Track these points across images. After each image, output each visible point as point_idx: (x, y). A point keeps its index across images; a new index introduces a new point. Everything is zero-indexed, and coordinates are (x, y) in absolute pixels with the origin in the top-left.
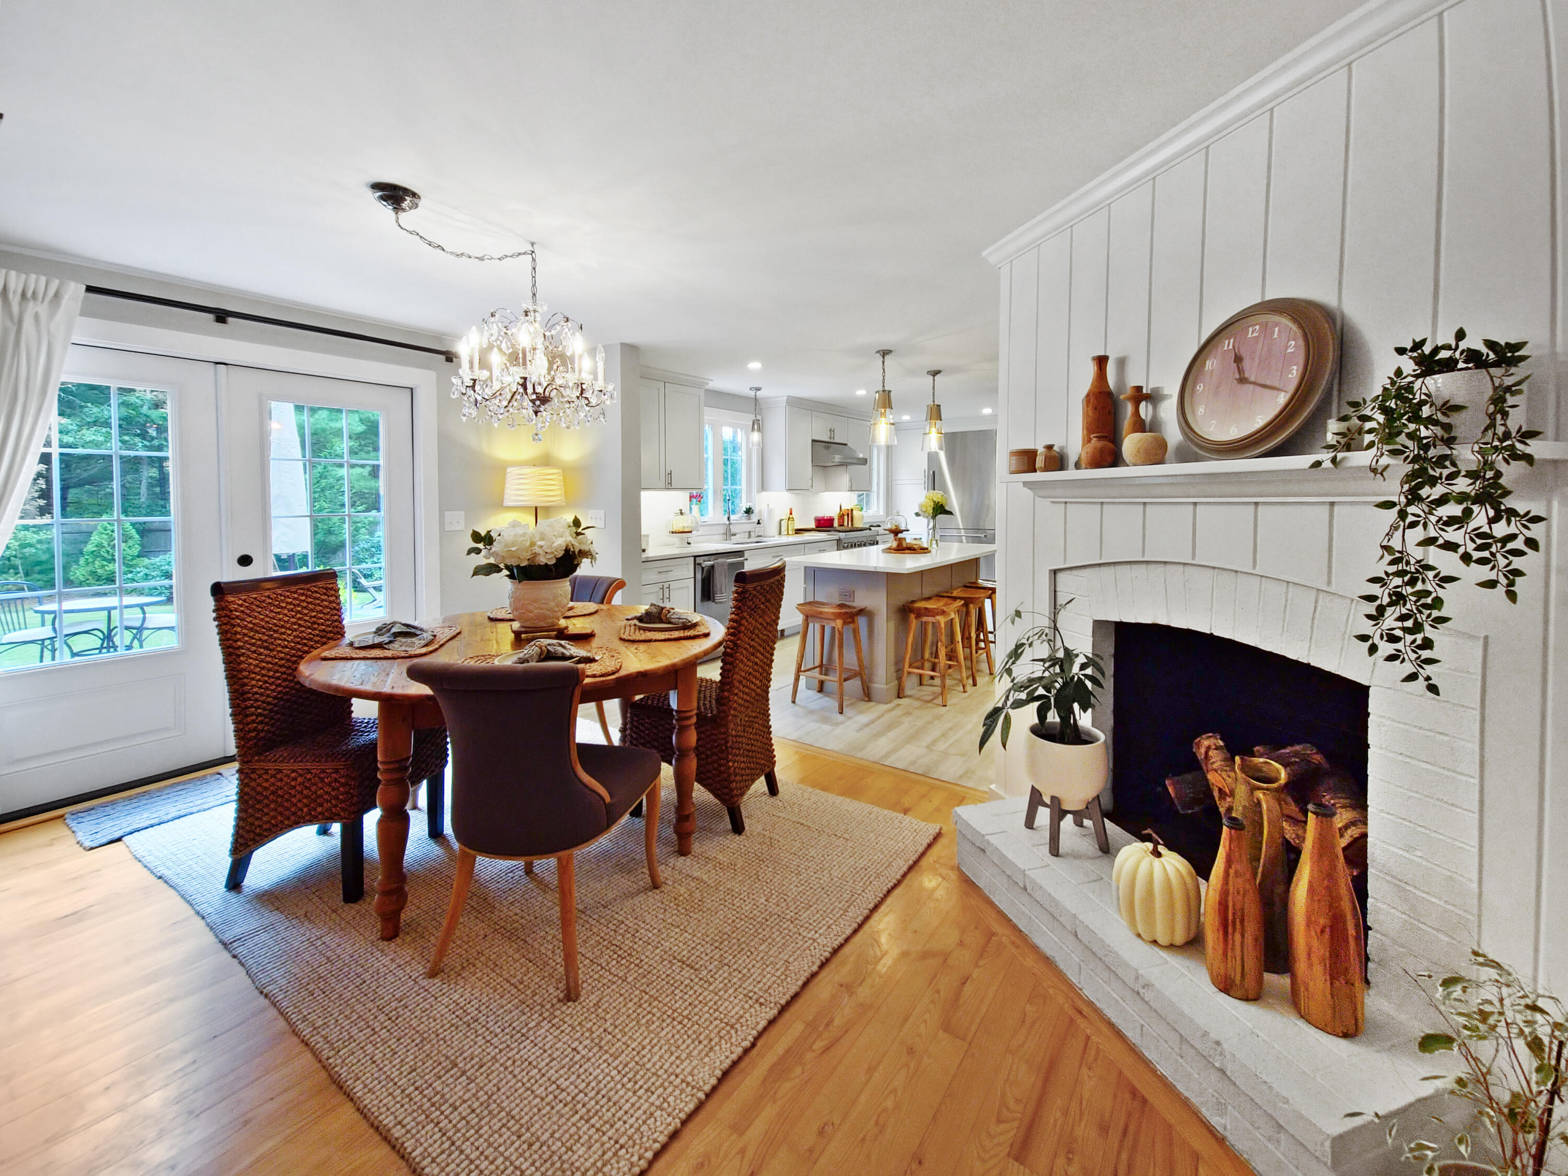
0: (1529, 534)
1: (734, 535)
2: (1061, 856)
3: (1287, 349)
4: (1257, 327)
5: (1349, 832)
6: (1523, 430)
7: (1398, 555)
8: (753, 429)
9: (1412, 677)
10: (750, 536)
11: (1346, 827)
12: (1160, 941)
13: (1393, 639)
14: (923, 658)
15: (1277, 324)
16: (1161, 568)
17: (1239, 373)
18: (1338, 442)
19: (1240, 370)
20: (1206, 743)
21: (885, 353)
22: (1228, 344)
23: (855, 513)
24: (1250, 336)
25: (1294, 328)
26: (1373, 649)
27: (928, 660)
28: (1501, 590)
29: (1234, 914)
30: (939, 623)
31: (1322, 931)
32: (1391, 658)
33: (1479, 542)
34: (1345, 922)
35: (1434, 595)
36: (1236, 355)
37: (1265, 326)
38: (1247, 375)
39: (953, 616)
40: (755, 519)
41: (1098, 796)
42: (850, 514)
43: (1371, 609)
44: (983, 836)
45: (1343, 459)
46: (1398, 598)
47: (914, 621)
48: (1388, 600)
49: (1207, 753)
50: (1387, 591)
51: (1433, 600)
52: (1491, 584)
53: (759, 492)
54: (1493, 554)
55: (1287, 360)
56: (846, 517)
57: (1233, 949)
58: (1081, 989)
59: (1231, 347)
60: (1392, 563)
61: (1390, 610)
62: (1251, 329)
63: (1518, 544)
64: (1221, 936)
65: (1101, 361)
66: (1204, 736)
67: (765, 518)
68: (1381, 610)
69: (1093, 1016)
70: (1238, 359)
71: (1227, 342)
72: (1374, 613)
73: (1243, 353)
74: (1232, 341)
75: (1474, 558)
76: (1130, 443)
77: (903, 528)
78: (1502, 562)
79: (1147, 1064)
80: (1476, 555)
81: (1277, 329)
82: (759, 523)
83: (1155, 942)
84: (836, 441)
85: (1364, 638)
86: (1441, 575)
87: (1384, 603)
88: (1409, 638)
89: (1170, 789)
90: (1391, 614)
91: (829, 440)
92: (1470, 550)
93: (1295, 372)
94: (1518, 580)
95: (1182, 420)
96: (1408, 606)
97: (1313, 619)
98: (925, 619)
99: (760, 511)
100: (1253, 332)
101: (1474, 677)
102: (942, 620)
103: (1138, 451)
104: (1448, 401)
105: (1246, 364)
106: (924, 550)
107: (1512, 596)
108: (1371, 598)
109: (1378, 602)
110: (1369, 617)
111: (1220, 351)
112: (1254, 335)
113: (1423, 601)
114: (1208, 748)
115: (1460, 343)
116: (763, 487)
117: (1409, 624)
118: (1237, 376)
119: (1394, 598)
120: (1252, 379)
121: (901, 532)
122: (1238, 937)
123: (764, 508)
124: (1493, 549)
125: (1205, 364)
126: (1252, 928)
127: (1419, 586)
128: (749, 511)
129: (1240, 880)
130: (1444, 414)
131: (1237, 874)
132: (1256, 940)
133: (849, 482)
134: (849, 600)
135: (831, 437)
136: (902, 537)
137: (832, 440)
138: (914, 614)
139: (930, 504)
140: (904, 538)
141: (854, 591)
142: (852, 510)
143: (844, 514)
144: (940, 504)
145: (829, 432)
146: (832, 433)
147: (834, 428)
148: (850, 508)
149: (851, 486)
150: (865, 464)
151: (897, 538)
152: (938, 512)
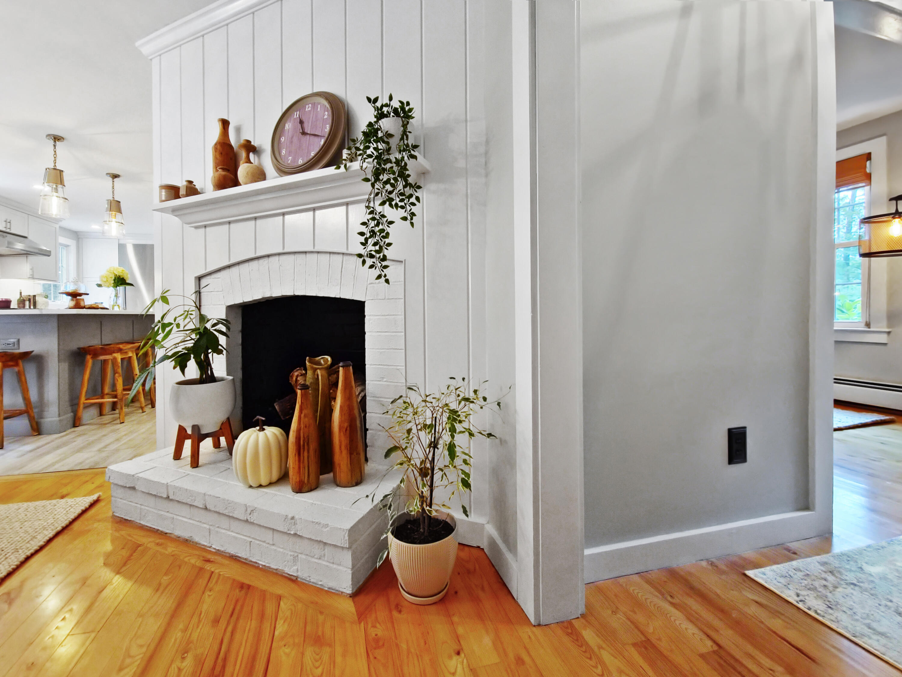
0: (417, 194)
2: (200, 466)
3: (324, 116)
4: (310, 105)
5: (361, 395)
6: (413, 145)
7: (372, 209)
9: (379, 277)
11: (359, 394)
12: (264, 483)
13: (372, 256)
15: (319, 104)
16: (266, 260)
17: (302, 130)
18: (347, 158)
19: (302, 128)
20: (296, 374)
21: (57, 139)
22: (296, 115)
23: (37, 298)
24: (307, 110)
25: (328, 106)
26: (364, 262)
28: (408, 222)
29: (304, 441)
30: (115, 359)
31: (346, 430)
32: (371, 267)
33: (401, 197)
34: (356, 421)
35: (386, 231)
36: (300, 119)
37: (314, 105)
38: (306, 131)
39: (130, 354)
41: (228, 419)
42: (32, 299)
43: (362, 239)
44: (133, 476)
45: (349, 167)
46: (373, 233)
47: (90, 362)
48: (369, 235)
49: (296, 379)
50: (369, 230)
51: (386, 234)
52: (405, 219)
54: (405, 204)
55: (324, 121)
56: (27, 301)
57: (303, 462)
58: (210, 547)
59: (298, 116)
60: (370, 213)
61: (370, 241)
62: (307, 106)
63: (413, 200)
64: (297, 458)
65: (225, 123)
66: (295, 370)
68: (366, 240)
69: (218, 559)
70: (301, 122)
71: (296, 113)
72: (364, 242)
73: (304, 119)
74: (298, 112)
75: (399, 205)
76: (242, 171)
77: (82, 291)
78: (408, 208)
79: (254, 566)
80: (400, 204)
81: (319, 106)
83: (260, 486)
85: (360, 256)
86: (388, 221)
87: (368, 237)
88: (378, 256)
89: (277, 407)
90: (371, 241)
91: (4, 229)
92: (397, 202)
93: (328, 128)
94: (414, 217)
95: (273, 157)
96: (377, 238)
97: (341, 272)
98: (102, 357)
100: (308, 108)
101: (401, 283)
102: (119, 356)
103: (247, 174)
104: (387, 131)
105: (305, 125)
107: (412, 224)
108: (362, 234)
109: (365, 236)
110: (362, 243)
111: (292, 119)
112: (309, 109)
113: (382, 234)
114: (297, 376)
115: (391, 102)
117: (377, 248)
118: (301, 131)
119: (371, 233)
120: (309, 132)
121: (80, 295)
122: (306, 454)
124: (405, 202)
125: (285, 126)
126: (313, 446)
127: (381, 227)
129: (306, 419)
130: (386, 137)
131: (305, 416)
132: (316, 452)
133: (31, 271)
134: (13, 348)
135: (6, 227)
136: (81, 299)
137: (8, 231)
138: (90, 355)
139: (111, 278)
140: (83, 300)
141: (19, 341)
142: (34, 296)
143: (25, 299)
144: (121, 277)
145: (5, 222)
146: (9, 224)
147: (10, 221)
148: (32, 294)
149: (33, 275)
150: (49, 256)
151: (75, 299)
152: (119, 283)
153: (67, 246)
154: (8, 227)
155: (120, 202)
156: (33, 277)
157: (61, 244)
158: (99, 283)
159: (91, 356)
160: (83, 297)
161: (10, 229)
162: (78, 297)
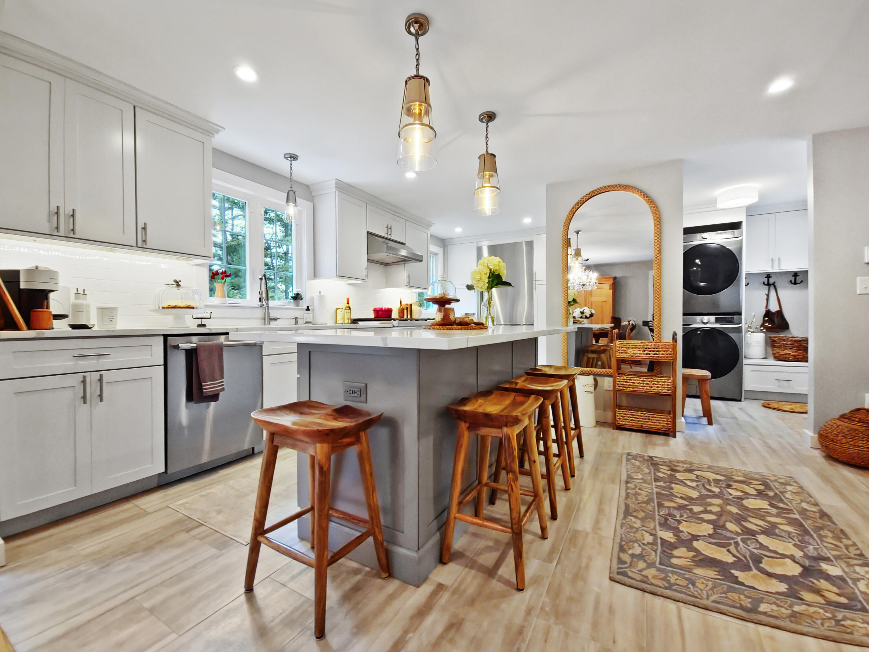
1: (276, 320)
8: (288, 201)
10: (296, 322)
14: (480, 483)
23: (413, 307)
27: (486, 485)
40: (304, 304)
42: (409, 308)
47: (466, 434)
53: (310, 279)
56: (405, 311)
67: (316, 305)
77: (451, 297)
82: (308, 309)
84: (393, 238)
91: (386, 236)
98: (484, 431)
99: (312, 298)
106: (480, 326)
116: (315, 275)
121: (449, 301)
123: (316, 294)
128: (297, 297)
133: (408, 278)
134: (359, 399)
135: (387, 234)
136: (450, 309)
137: (389, 237)
138: (465, 422)
139: (486, 274)
140: (452, 310)
141: (366, 385)
142: (411, 305)
143: (404, 308)
144: (496, 273)
145: (387, 228)
146: (389, 230)
147: (391, 226)
148: (409, 303)
149: (409, 283)
150: (421, 261)
151: (443, 308)
152: (495, 282)
153: (436, 254)
154: (389, 233)
155: (494, 156)
156: (409, 286)
157: (432, 253)
158: (470, 284)
159: (467, 425)
160: (453, 305)
161: (390, 235)
162: (447, 306)
